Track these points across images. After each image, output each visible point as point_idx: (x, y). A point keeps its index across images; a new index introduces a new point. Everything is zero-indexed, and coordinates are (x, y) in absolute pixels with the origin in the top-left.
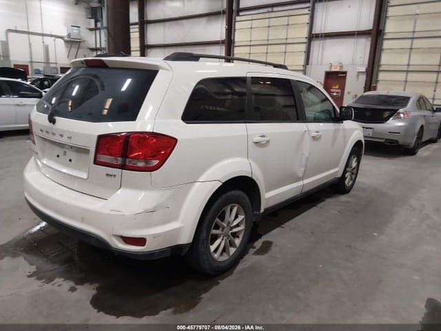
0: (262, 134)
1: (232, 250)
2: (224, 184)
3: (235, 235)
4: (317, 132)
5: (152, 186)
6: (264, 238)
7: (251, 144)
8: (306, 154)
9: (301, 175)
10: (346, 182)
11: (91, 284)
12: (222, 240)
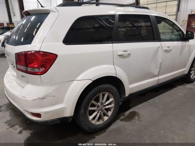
0: (125, 49)
1: (106, 118)
2: (93, 81)
3: (108, 110)
4: (168, 47)
5: (42, 84)
6: (131, 110)
7: (116, 56)
8: (160, 61)
9: (156, 74)
10: (191, 76)
11: (30, 130)
12: (98, 112)
